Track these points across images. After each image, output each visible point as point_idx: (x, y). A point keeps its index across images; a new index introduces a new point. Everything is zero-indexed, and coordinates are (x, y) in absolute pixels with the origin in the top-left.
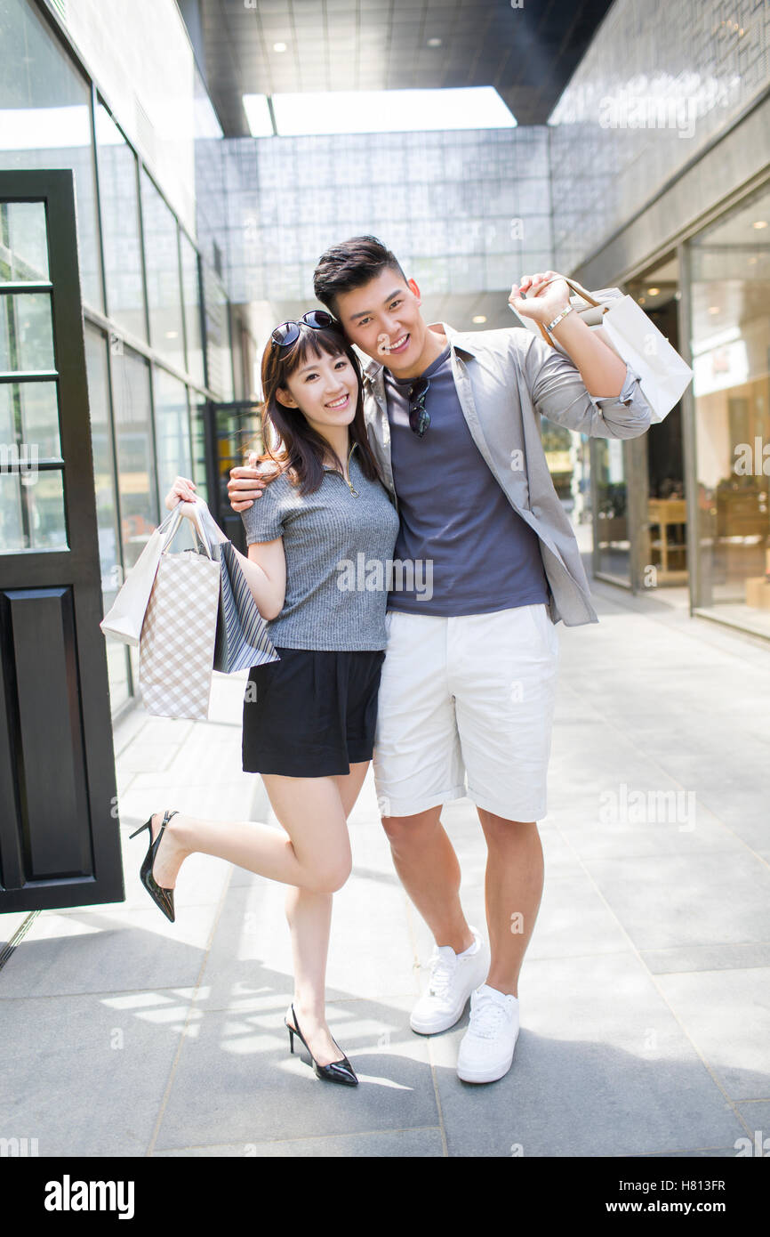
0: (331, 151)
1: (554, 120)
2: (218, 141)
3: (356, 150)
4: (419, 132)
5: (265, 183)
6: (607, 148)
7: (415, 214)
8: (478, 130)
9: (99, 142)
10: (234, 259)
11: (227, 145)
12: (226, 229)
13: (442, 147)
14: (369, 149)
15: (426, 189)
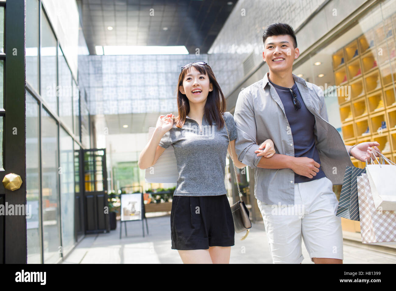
0: (130, 61)
1: (210, 52)
2: (88, 56)
3: (139, 60)
4: (162, 55)
5: (104, 71)
6: (229, 62)
7: (160, 83)
8: (183, 55)
9: (42, 55)
10: (92, 99)
11: (90, 57)
12: (89, 87)
13: (170, 60)
14: (144, 60)
15: (164, 75)
